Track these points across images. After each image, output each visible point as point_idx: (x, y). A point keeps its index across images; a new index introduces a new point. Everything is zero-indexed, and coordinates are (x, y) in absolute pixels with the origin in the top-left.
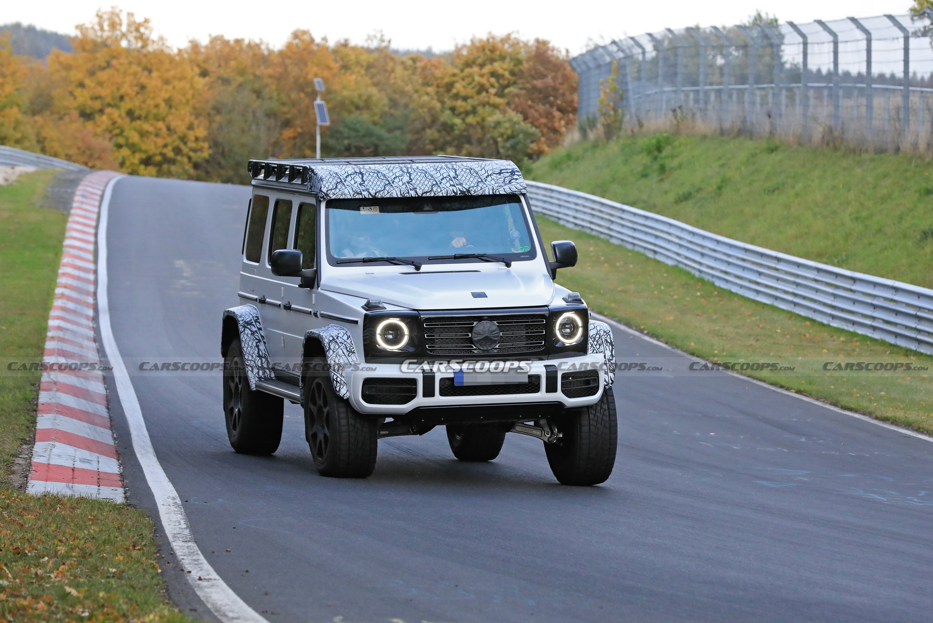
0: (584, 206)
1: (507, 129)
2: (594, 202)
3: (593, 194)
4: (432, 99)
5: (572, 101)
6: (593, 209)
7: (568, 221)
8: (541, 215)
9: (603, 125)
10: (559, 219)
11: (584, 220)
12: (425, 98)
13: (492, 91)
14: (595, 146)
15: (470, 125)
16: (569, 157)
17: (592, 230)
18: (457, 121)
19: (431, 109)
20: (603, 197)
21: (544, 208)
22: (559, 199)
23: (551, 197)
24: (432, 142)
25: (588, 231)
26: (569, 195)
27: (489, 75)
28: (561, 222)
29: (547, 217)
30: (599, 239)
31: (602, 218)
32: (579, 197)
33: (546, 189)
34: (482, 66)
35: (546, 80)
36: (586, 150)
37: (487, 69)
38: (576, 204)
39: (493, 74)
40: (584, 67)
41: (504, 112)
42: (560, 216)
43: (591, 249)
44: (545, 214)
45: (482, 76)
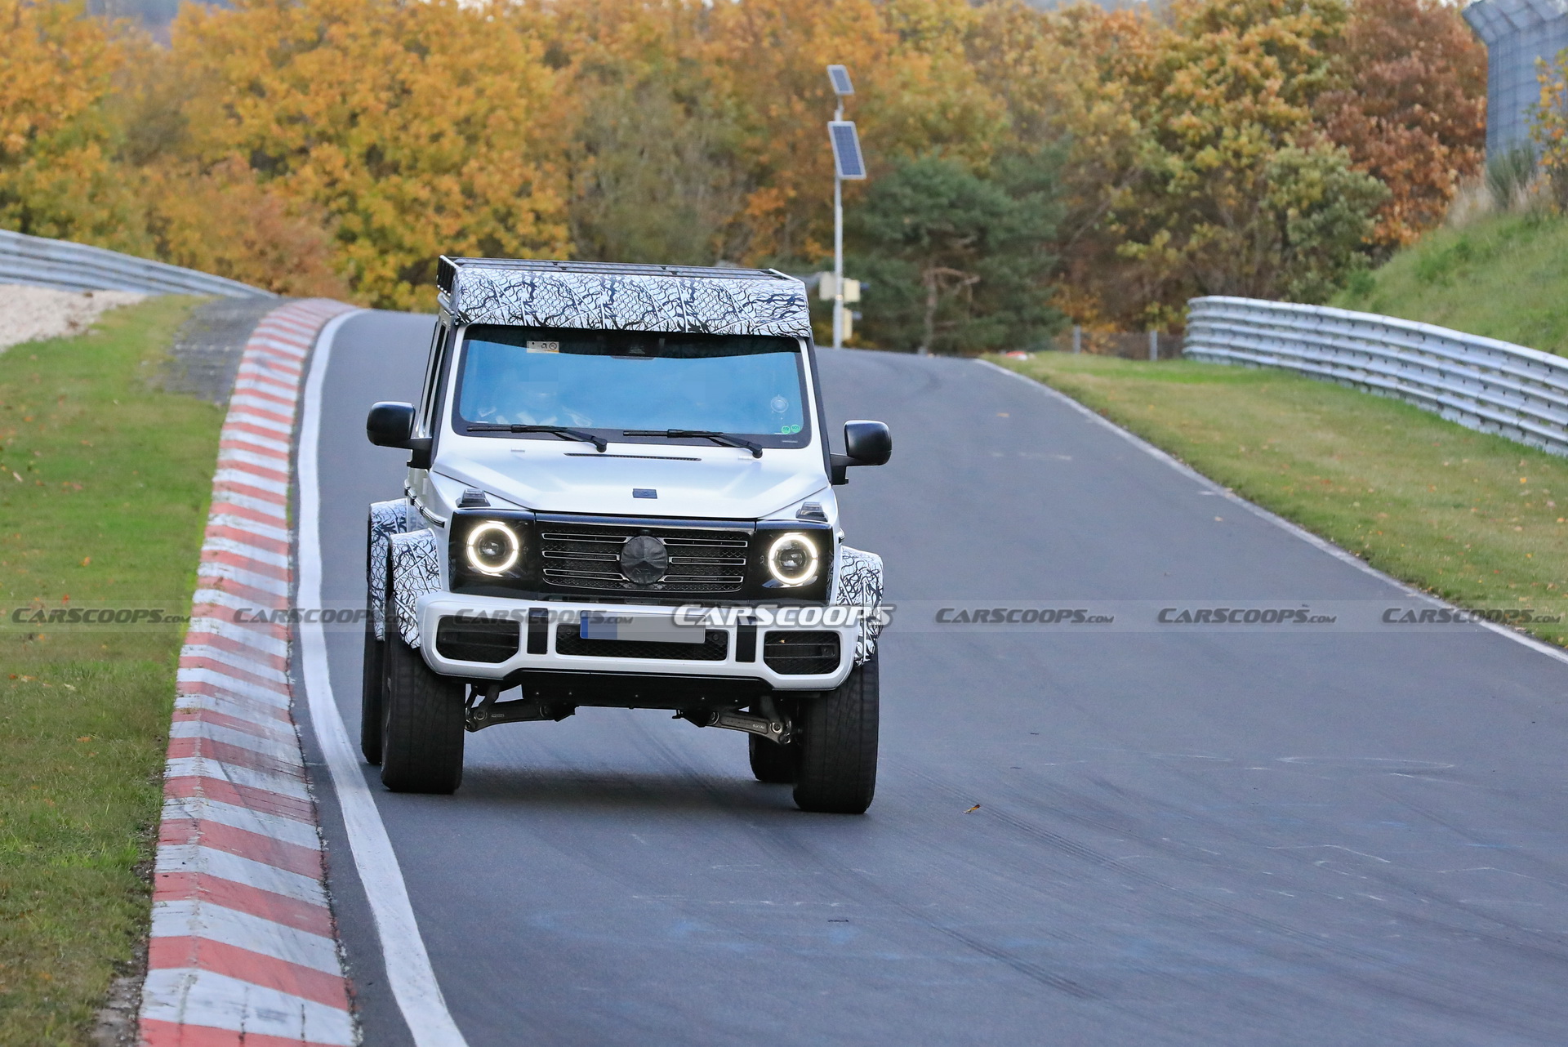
0: (1503, 373)
1: (1311, 185)
2: (1529, 362)
3: (1526, 343)
4: (1120, 111)
5: (1472, 112)
6: (1526, 381)
7: (1462, 412)
8: (1397, 396)
9: (1550, 170)
10: (1441, 405)
11: (1504, 406)
12: (1102, 108)
13: (1274, 84)
14: (1532, 223)
15: (1207, 174)
16: (1464, 251)
17: (1524, 431)
18: (1174, 162)
19: (1120, 135)
20: (1552, 352)
21: (1401, 380)
22: (1440, 357)
23: (1421, 353)
24: (1123, 216)
25: (1515, 436)
26: (1466, 346)
27: (1261, 50)
28: (1447, 415)
29: (1408, 401)
30: (1543, 454)
31: (1550, 404)
32: (1490, 351)
33: (1408, 332)
34: (1243, 25)
35: (1405, 62)
36: (1507, 236)
37: (1254, 34)
38: (1485, 369)
39: (1271, 47)
40: (1502, 27)
41: (1305, 142)
42: (1443, 398)
43: (1523, 480)
44: (1404, 394)
45: (1245, 51)
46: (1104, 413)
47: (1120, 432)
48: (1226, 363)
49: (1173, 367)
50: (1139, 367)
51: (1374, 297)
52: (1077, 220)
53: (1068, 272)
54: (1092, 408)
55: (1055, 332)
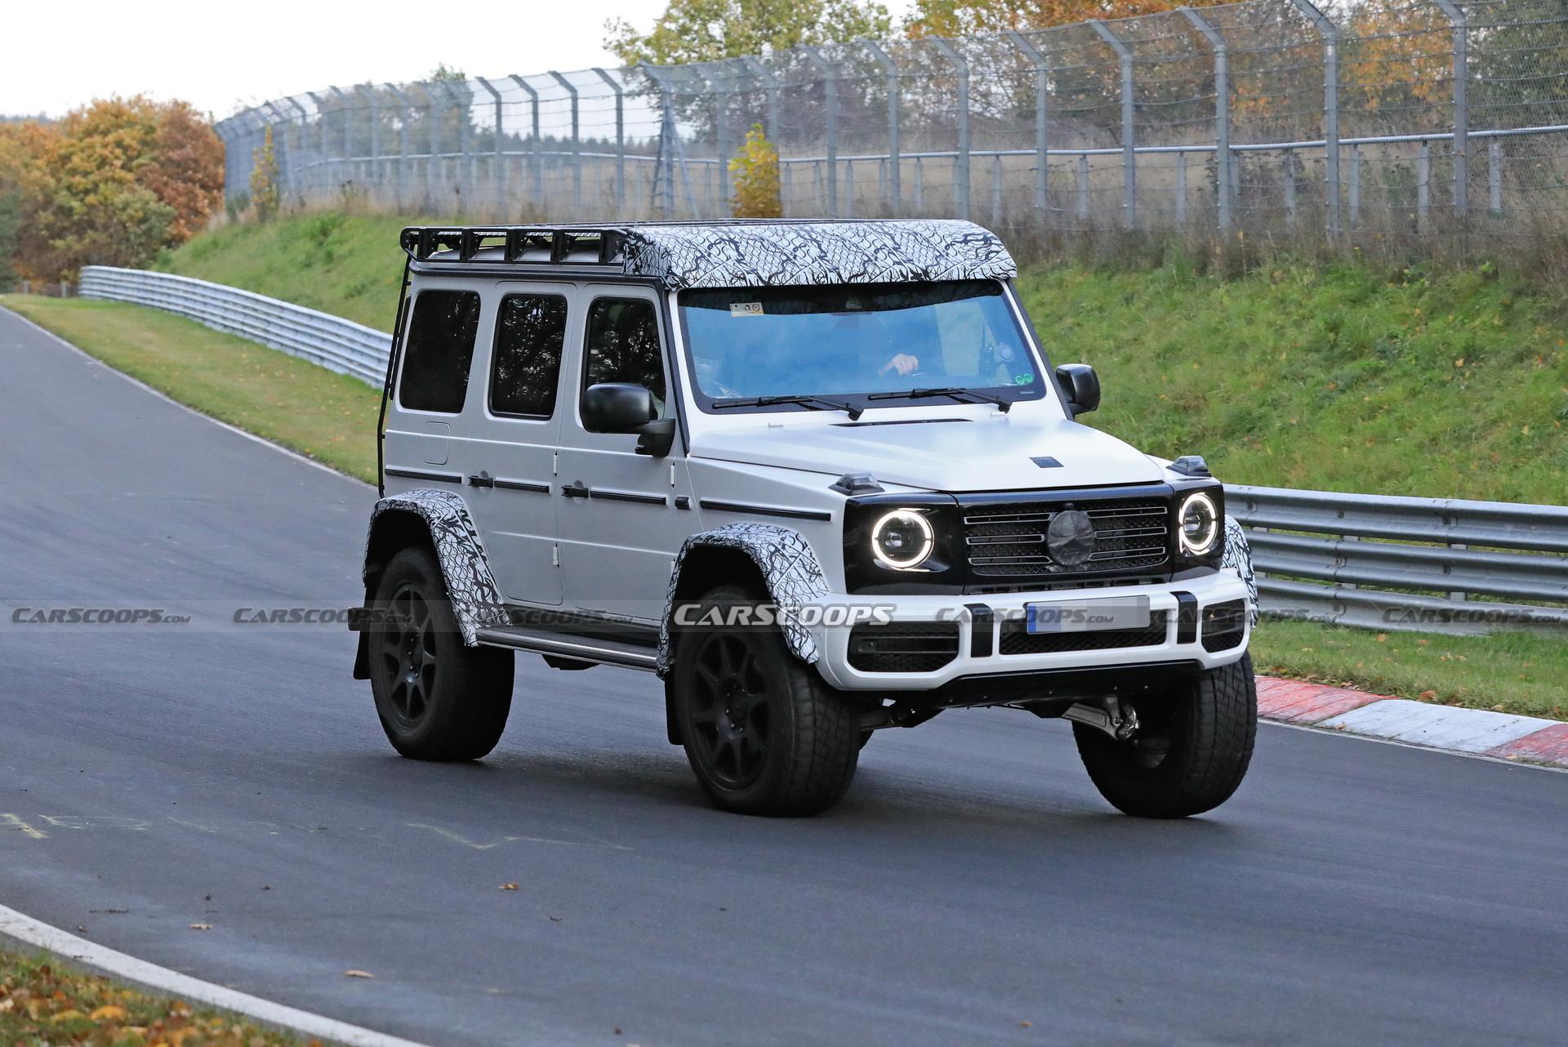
0: (235, 304)
1: (137, 211)
2: (247, 298)
3: (246, 289)
4: (44, 174)
5: (216, 175)
6: (245, 307)
7: (215, 322)
8: (182, 315)
9: (256, 204)
10: (204, 319)
11: (235, 320)
12: (36, 174)
13: (118, 163)
14: (247, 230)
15: (92, 207)
16: (215, 244)
17: (244, 332)
18: (75, 203)
19: (44, 188)
20: (258, 293)
21: (185, 307)
22: (204, 296)
23: (194, 293)
24: (48, 227)
25: (240, 334)
26: (216, 290)
27: (114, 145)
28: (207, 324)
29: (189, 317)
30: (254, 343)
31: (257, 318)
32: (228, 293)
33: (188, 284)
34: (105, 133)
35: (184, 151)
36: (236, 235)
37: (111, 138)
38: (225, 302)
39: (119, 144)
40: (232, 134)
41: (133, 191)
42: (205, 316)
43: (244, 356)
44: (187, 314)
45: (105, 146)
46: (39, 324)
47: (48, 333)
48: (99, 299)
49: (74, 301)
50: (56, 301)
51: (172, 266)
52: (25, 229)
53: (21, 254)
54: (33, 321)
55: (15, 284)
